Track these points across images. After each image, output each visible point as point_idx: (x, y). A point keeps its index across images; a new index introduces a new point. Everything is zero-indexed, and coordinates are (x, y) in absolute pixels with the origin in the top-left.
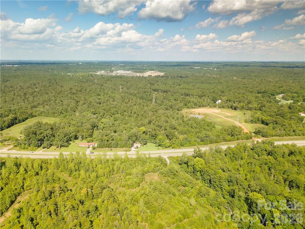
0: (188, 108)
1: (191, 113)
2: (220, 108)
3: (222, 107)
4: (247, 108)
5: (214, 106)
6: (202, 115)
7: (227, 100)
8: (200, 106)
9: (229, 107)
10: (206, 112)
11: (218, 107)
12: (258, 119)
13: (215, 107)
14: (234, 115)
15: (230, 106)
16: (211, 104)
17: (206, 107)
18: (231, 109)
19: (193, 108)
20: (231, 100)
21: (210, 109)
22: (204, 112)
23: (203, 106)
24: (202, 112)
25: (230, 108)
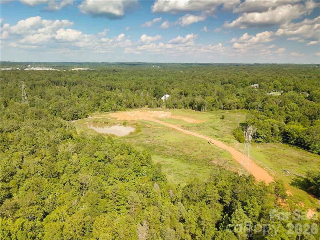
0: (104, 110)
1: (105, 123)
2: (170, 108)
3: (173, 106)
4: (222, 106)
5: (157, 106)
6: (132, 125)
7: (181, 94)
8: (129, 107)
9: (186, 106)
10: (141, 119)
11: (165, 106)
12: (272, 129)
13: (159, 106)
14: (203, 122)
15: (188, 104)
16: (152, 102)
17: (143, 108)
18: (190, 109)
19: (113, 110)
20: (188, 92)
21: (149, 112)
22: (136, 119)
23: (137, 106)
24: (133, 119)
25: (188, 107)
